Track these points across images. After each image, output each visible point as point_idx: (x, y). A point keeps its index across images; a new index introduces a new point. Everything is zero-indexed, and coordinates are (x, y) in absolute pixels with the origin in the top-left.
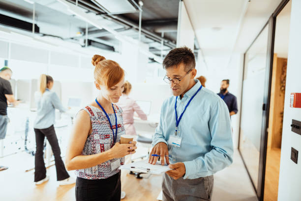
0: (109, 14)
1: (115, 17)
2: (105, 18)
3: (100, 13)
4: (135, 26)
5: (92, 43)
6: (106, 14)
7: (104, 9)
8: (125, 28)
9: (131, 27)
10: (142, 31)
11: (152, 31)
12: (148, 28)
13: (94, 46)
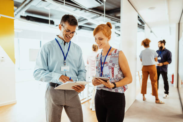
0: (86, 9)
1: (90, 10)
2: (85, 12)
3: (82, 9)
4: (102, 14)
5: (82, 28)
6: (84, 9)
7: (82, 6)
8: (97, 16)
9: (101, 15)
10: (106, 16)
11: (114, 16)
12: (111, 15)
13: (83, 29)
